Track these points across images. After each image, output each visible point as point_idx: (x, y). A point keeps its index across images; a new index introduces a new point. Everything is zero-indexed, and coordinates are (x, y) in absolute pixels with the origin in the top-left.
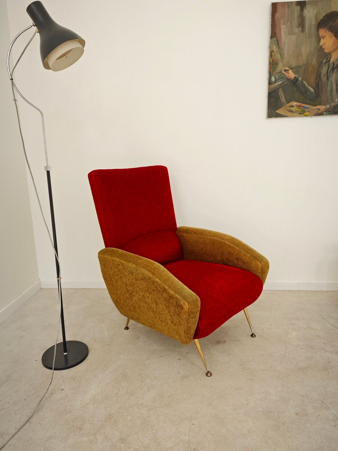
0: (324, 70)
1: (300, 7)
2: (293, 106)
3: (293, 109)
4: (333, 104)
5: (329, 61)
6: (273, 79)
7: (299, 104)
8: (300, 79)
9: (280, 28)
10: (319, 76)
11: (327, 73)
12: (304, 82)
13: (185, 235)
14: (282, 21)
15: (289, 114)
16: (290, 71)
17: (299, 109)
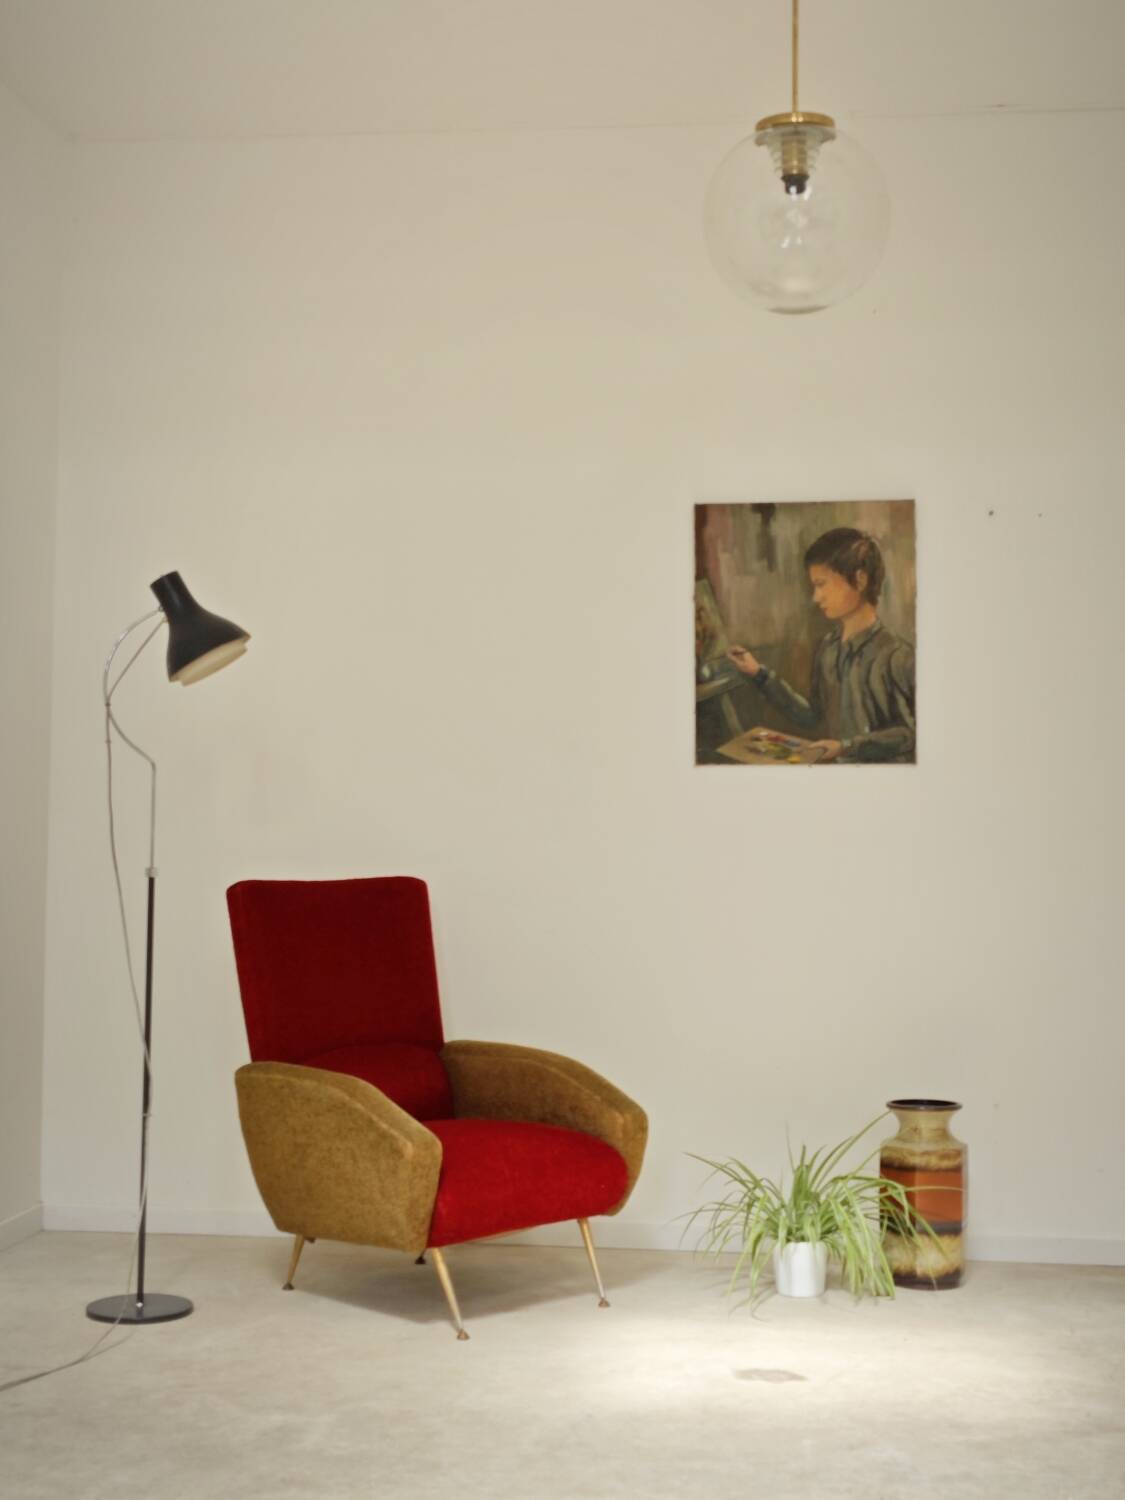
0: (829, 657)
1: (763, 517)
2: (758, 739)
3: (760, 745)
4: (859, 739)
5: (839, 638)
6: (706, 672)
7: (774, 734)
8: (772, 674)
9: (717, 560)
10: (817, 671)
11: (837, 666)
12: (784, 683)
13: (461, 1058)
14: (720, 546)
15: (750, 756)
16: (748, 656)
17: (776, 745)
